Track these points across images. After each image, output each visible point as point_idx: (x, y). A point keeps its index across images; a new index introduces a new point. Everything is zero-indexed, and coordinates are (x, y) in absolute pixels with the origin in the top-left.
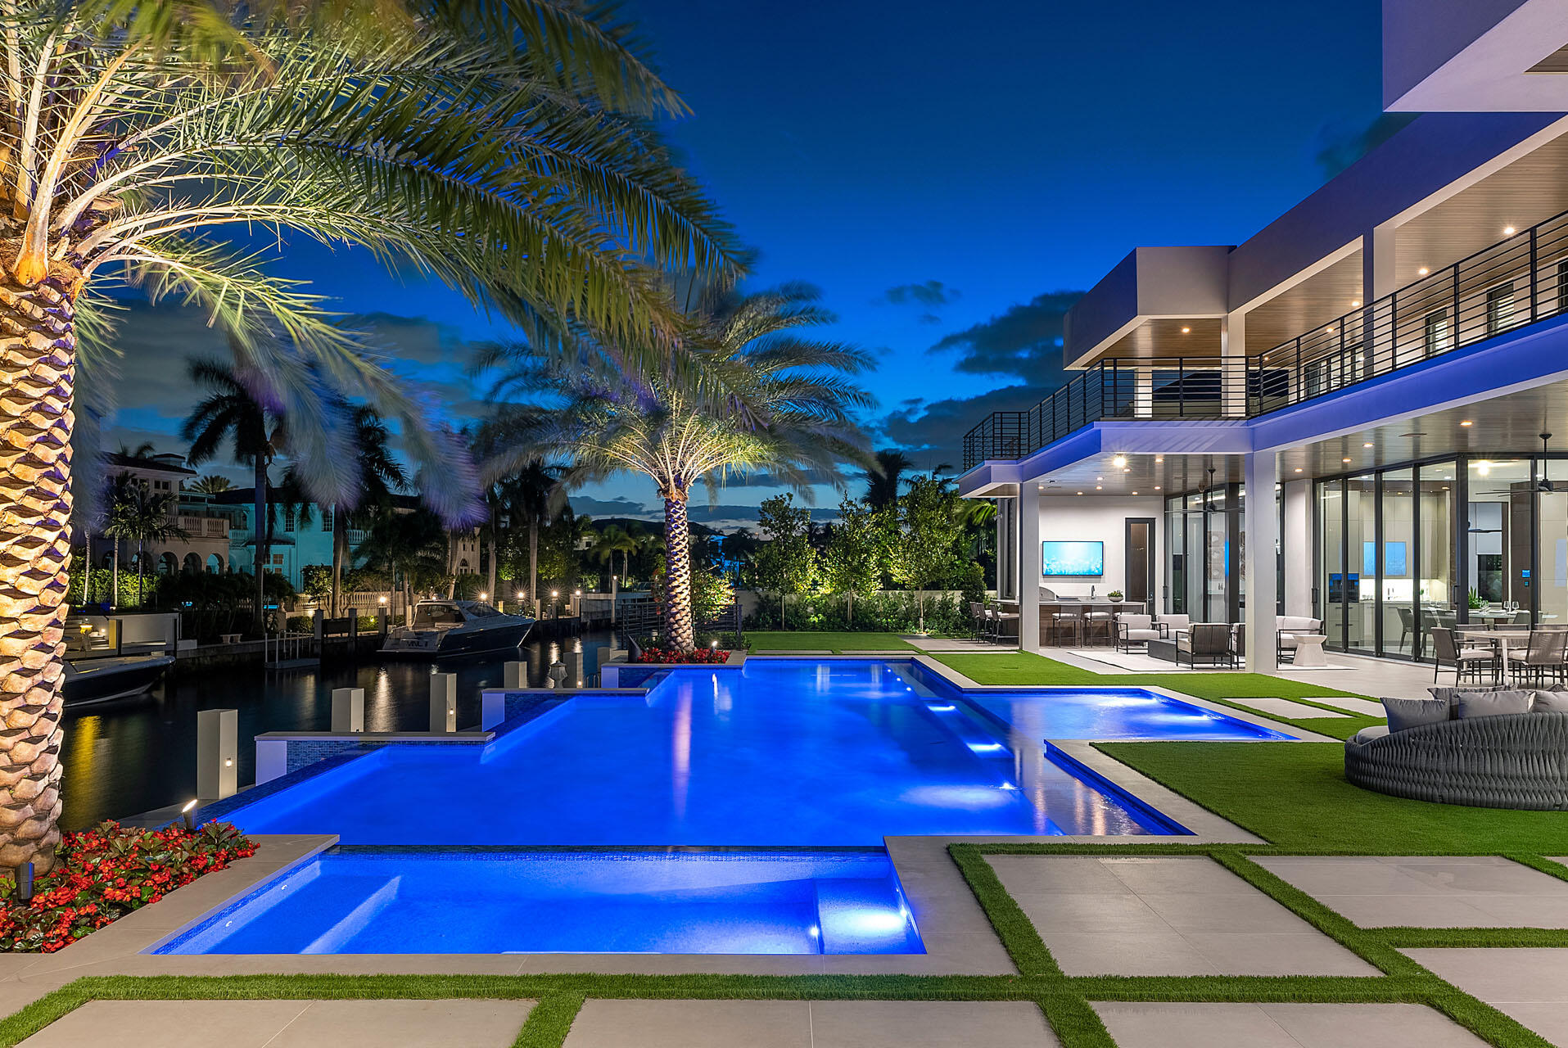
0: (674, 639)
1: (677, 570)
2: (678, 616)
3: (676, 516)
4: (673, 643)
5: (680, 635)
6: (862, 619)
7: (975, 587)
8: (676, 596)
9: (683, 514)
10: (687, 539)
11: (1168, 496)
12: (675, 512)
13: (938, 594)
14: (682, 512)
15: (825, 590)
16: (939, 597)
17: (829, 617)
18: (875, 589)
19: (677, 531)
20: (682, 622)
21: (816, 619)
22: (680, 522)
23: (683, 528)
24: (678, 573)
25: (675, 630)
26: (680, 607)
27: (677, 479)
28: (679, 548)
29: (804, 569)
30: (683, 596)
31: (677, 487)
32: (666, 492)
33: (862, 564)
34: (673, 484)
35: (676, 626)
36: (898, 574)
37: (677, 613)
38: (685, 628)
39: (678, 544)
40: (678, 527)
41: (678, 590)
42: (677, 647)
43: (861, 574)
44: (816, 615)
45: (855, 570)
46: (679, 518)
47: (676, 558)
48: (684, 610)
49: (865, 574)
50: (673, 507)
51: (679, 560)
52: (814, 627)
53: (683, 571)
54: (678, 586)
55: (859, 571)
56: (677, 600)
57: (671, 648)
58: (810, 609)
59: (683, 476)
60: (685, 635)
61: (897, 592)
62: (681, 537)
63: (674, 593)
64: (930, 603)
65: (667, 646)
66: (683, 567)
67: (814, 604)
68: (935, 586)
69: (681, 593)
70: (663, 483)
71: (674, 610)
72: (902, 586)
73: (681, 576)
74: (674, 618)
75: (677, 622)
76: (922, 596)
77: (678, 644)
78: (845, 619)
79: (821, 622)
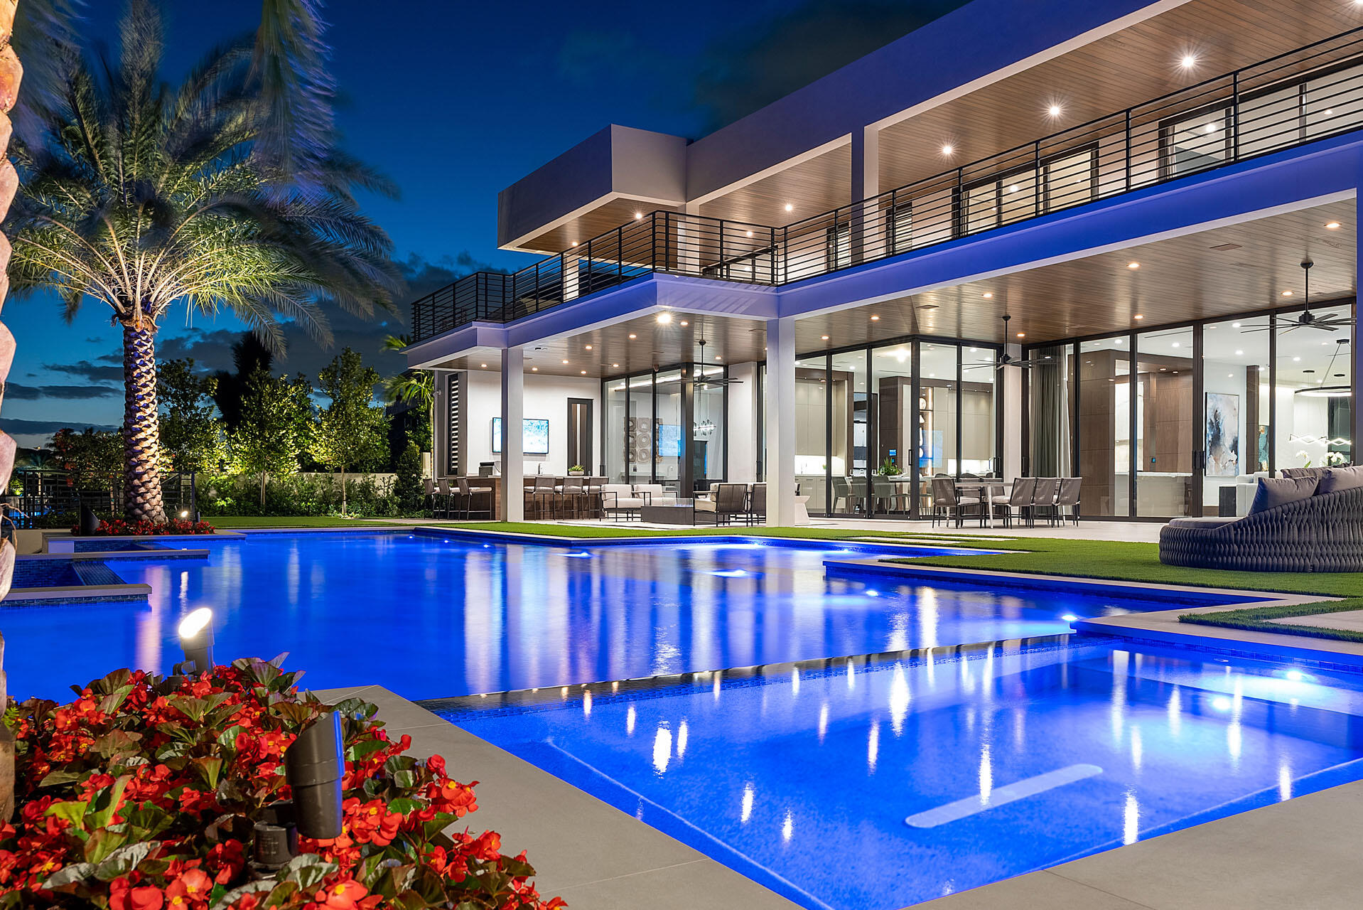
0: (141, 506)
1: (144, 419)
2: (146, 478)
3: (142, 349)
4: (139, 512)
5: (148, 501)
6: (279, 503)
7: (411, 466)
8: (142, 452)
9: (151, 348)
10: (155, 379)
11: (605, 378)
12: (141, 345)
13: (357, 476)
14: (149, 345)
15: (235, 469)
16: (359, 479)
17: (238, 499)
18: (292, 470)
19: (144, 369)
20: (151, 485)
21: (223, 503)
22: (147, 358)
23: (151, 366)
24: (145, 423)
25: (142, 495)
26: (147, 466)
27: (146, 303)
28: (146, 390)
29: (210, 445)
30: (151, 452)
31: (145, 312)
32: (129, 317)
33: (280, 441)
34: (139, 308)
35: (142, 490)
36: (320, 453)
37: (144, 473)
38: (155, 492)
39: (145, 386)
40: (144, 365)
41: (145, 444)
42: (145, 517)
43: (279, 452)
44: (223, 499)
45: (272, 447)
46: (146, 353)
47: (142, 403)
48: (152, 469)
49: (281, 453)
50: (137, 337)
51: (147, 406)
52: (222, 512)
53: (152, 420)
54: (145, 439)
55: (276, 448)
56: (144, 457)
57: (138, 518)
58: (213, 492)
59: (152, 299)
60: (154, 502)
61: (313, 474)
62: (149, 377)
63: (139, 448)
64: (350, 486)
65: (132, 514)
66: (151, 415)
67: (218, 487)
68: (354, 469)
69: (149, 448)
70: (124, 305)
71: (140, 469)
72: (320, 467)
73: (149, 426)
74: (140, 479)
75: (143, 484)
76: (342, 478)
77: (146, 512)
78: (258, 503)
79: (230, 506)
